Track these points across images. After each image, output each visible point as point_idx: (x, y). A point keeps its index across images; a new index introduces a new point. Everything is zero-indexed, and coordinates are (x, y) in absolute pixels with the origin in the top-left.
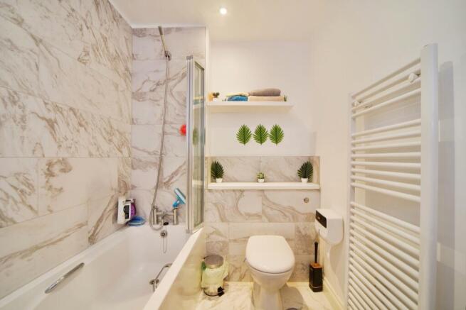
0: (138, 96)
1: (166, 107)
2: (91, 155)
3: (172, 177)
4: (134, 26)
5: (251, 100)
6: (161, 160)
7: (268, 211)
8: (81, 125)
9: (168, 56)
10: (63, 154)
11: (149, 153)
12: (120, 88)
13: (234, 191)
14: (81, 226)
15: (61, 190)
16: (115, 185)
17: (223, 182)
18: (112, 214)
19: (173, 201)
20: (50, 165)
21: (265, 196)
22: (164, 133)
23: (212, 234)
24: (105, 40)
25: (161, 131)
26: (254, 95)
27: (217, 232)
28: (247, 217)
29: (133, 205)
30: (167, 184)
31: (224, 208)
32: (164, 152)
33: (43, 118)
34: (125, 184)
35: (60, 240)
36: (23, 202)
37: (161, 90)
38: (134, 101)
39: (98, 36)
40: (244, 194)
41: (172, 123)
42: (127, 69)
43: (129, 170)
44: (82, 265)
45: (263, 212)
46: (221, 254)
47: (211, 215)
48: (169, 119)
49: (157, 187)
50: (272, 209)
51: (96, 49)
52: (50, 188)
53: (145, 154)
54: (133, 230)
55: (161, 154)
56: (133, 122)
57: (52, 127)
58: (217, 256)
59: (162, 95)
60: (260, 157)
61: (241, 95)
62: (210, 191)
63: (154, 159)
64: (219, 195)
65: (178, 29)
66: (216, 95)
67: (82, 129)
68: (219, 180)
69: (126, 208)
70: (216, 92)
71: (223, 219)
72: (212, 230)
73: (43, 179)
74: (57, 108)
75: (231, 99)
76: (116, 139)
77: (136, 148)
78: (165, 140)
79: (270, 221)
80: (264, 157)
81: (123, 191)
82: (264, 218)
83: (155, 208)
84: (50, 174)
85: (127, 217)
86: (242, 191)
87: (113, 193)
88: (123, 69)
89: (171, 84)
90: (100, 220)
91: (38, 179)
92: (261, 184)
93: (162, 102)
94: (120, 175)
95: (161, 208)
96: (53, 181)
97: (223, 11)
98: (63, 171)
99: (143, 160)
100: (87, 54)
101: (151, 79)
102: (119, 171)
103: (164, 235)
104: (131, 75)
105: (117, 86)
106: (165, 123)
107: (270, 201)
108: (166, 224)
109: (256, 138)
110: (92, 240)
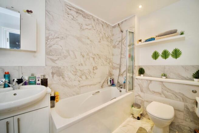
0: (114, 47)
1: (121, 49)
2: (102, 65)
3: (123, 73)
4: (113, 25)
5: (157, 39)
6: (120, 66)
7: (165, 92)
8: (99, 58)
9: (122, 31)
10: (96, 65)
11: (117, 64)
12: (109, 46)
13: (147, 80)
14: (99, 83)
15: (96, 73)
16: (108, 73)
17: (144, 76)
18: (107, 82)
19: (124, 81)
20: (94, 67)
21: (164, 85)
22: (121, 58)
23: (137, 96)
24: (105, 34)
25: (120, 57)
26: (159, 36)
27: (139, 95)
28: (153, 93)
29: (113, 80)
30: (122, 75)
31: (142, 87)
32: (121, 64)
33: (92, 57)
34: (111, 74)
35: (95, 85)
36: (89, 75)
37: (120, 43)
38: (113, 49)
39: (103, 34)
40: (152, 82)
41: (124, 54)
42: (111, 39)
43: (112, 70)
44: (99, 92)
45: (162, 92)
46: (140, 104)
47: (137, 88)
48: (122, 53)
49: (119, 76)
50: (168, 92)
51: (102, 38)
52: (94, 73)
53: (116, 65)
54: (112, 87)
55: (120, 65)
56: (113, 55)
57: (94, 59)
58: (139, 105)
59: (121, 45)
60: (165, 66)
61: (152, 38)
62: (137, 79)
63: (118, 66)
64: (140, 81)
65: (125, 21)
66: (140, 41)
67: (100, 59)
68: (142, 75)
69: (110, 81)
70: (140, 40)
71: (142, 91)
72: (137, 94)
73: (92, 71)
74: (95, 55)
75: (146, 41)
76: (108, 61)
77: (114, 63)
78: (122, 60)
79: (166, 97)
80: (167, 66)
81: (110, 76)
82: (163, 95)
83: (118, 82)
84: (94, 70)
85: (111, 83)
86: (151, 81)
87: (107, 76)
88: (110, 40)
89: (123, 41)
90: (104, 83)
91: (92, 70)
92: (164, 79)
93: (120, 48)
94: (109, 71)
95: (120, 82)
96: (94, 71)
97: (140, 7)
98: (96, 69)
99: (116, 67)
100: (101, 40)
101: (118, 41)
102: (109, 70)
103: (120, 91)
104: (112, 41)
105: (108, 46)
106: (121, 54)
107: (166, 88)
108: (122, 88)
109: (162, 56)
110: (102, 87)
